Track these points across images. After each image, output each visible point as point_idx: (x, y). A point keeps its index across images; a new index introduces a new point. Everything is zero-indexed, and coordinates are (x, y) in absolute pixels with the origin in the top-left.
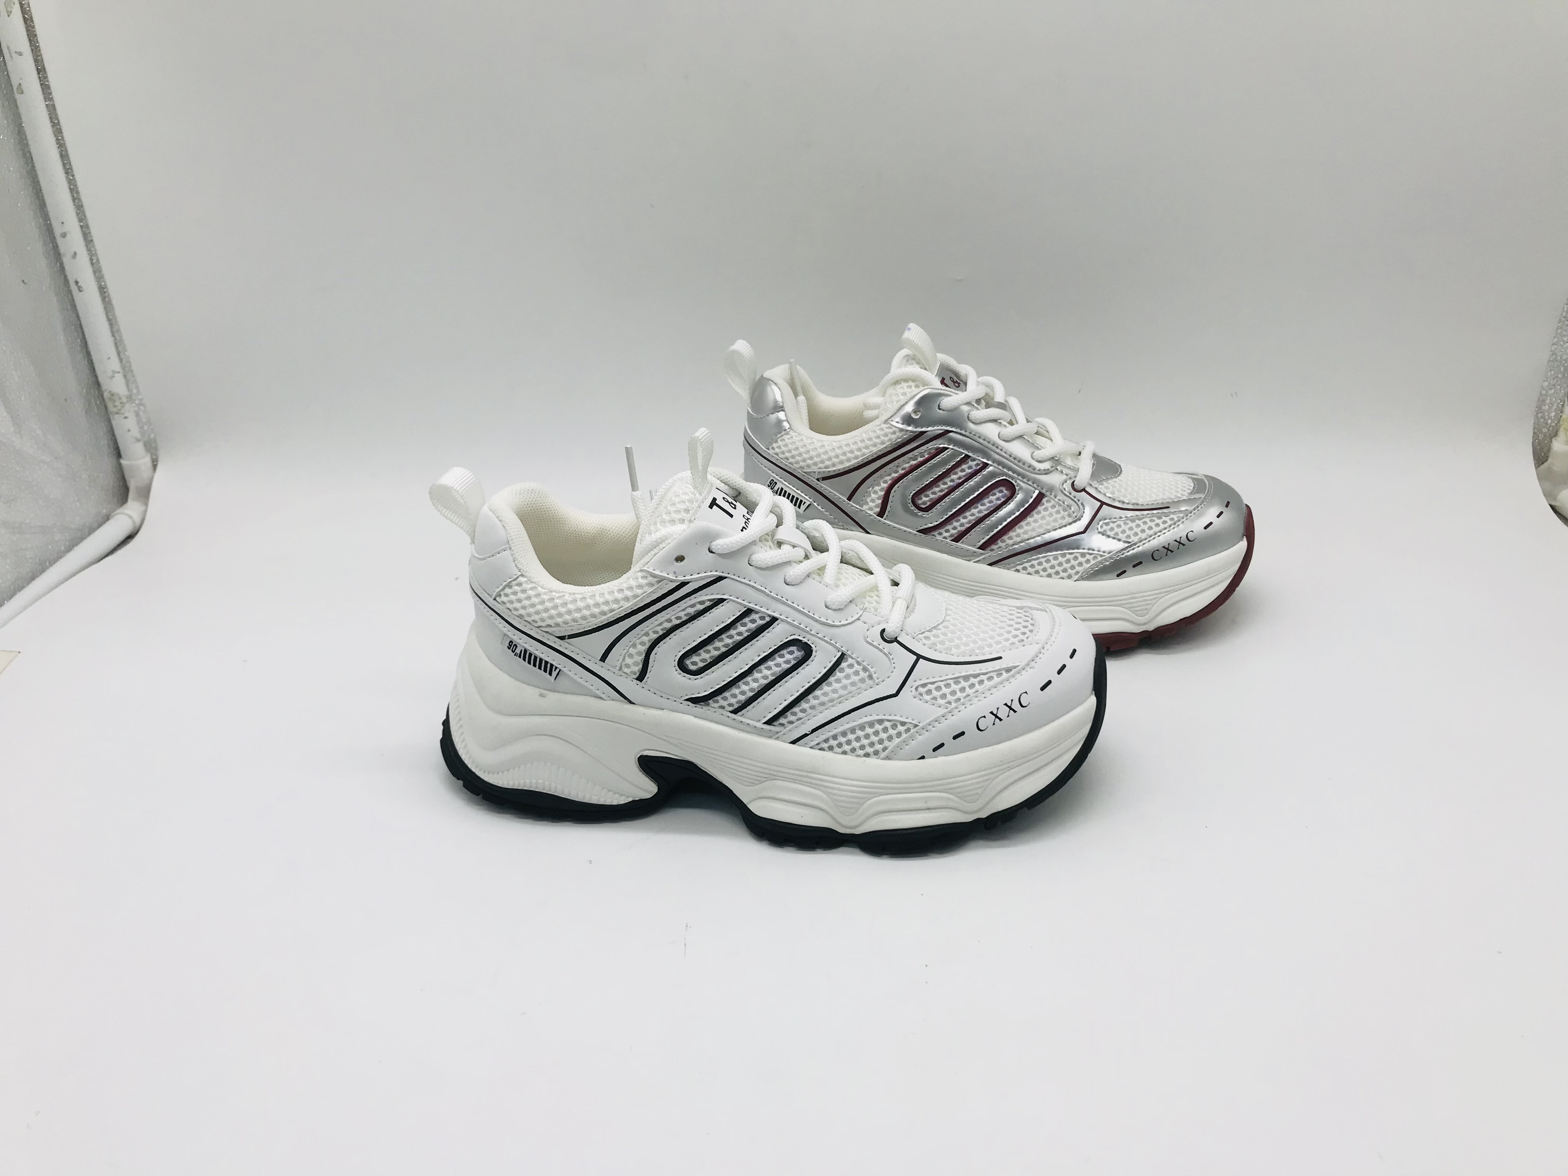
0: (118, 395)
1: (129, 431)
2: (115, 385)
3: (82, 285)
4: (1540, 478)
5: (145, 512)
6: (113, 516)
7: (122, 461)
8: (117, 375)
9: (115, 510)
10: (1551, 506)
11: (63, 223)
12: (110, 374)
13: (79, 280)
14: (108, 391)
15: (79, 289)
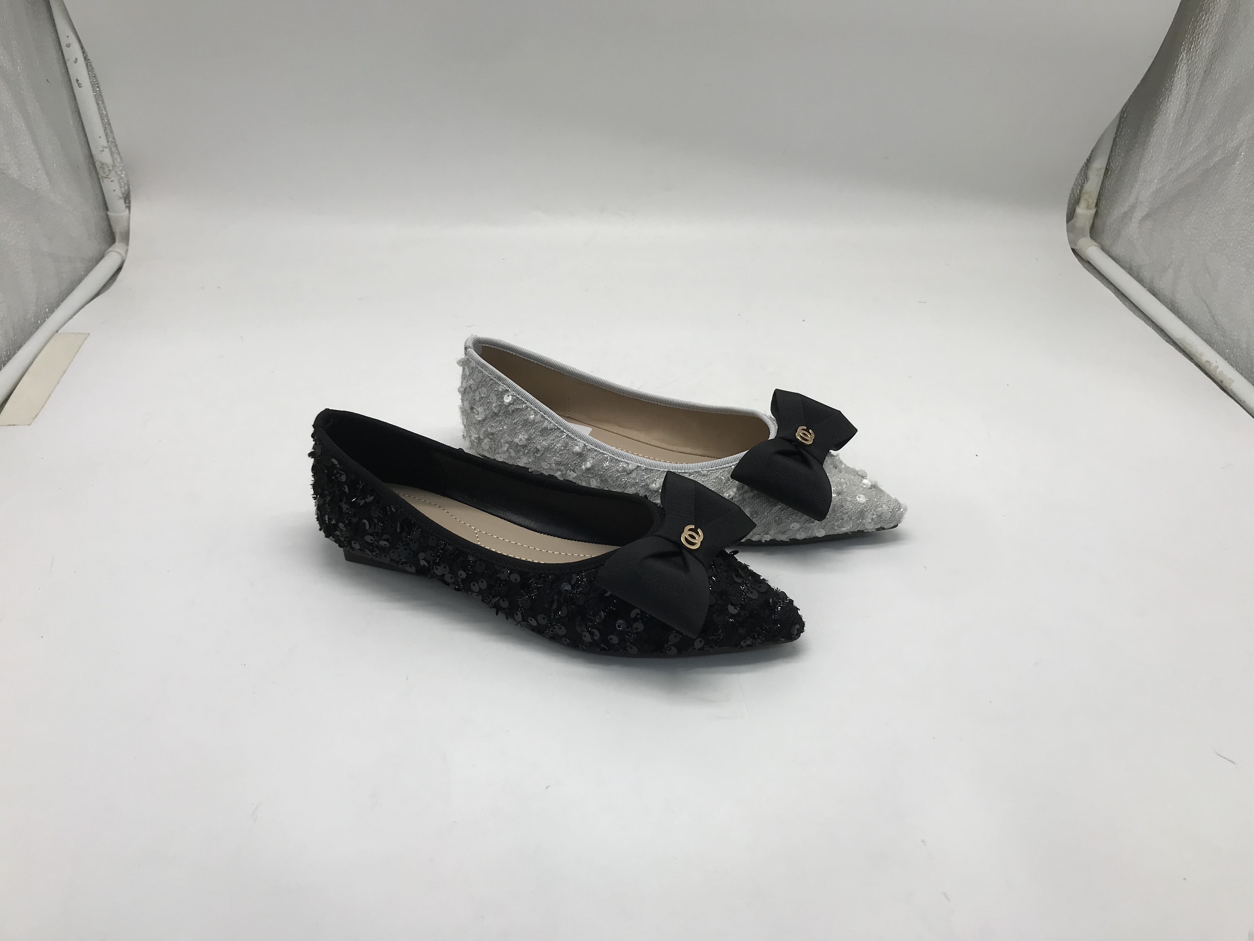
0: (107, 164)
1: (114, 191)
2: (104, 157)
3: (81, 83)
5: (127, 251)
6: (107, 254)
7: (109, 213)
8: (105, 149)
9: (107, 249)
11: (68, 36)
12: (102, 149)
13: (78, 79)
14: (99, 161)
15: (79, 86)
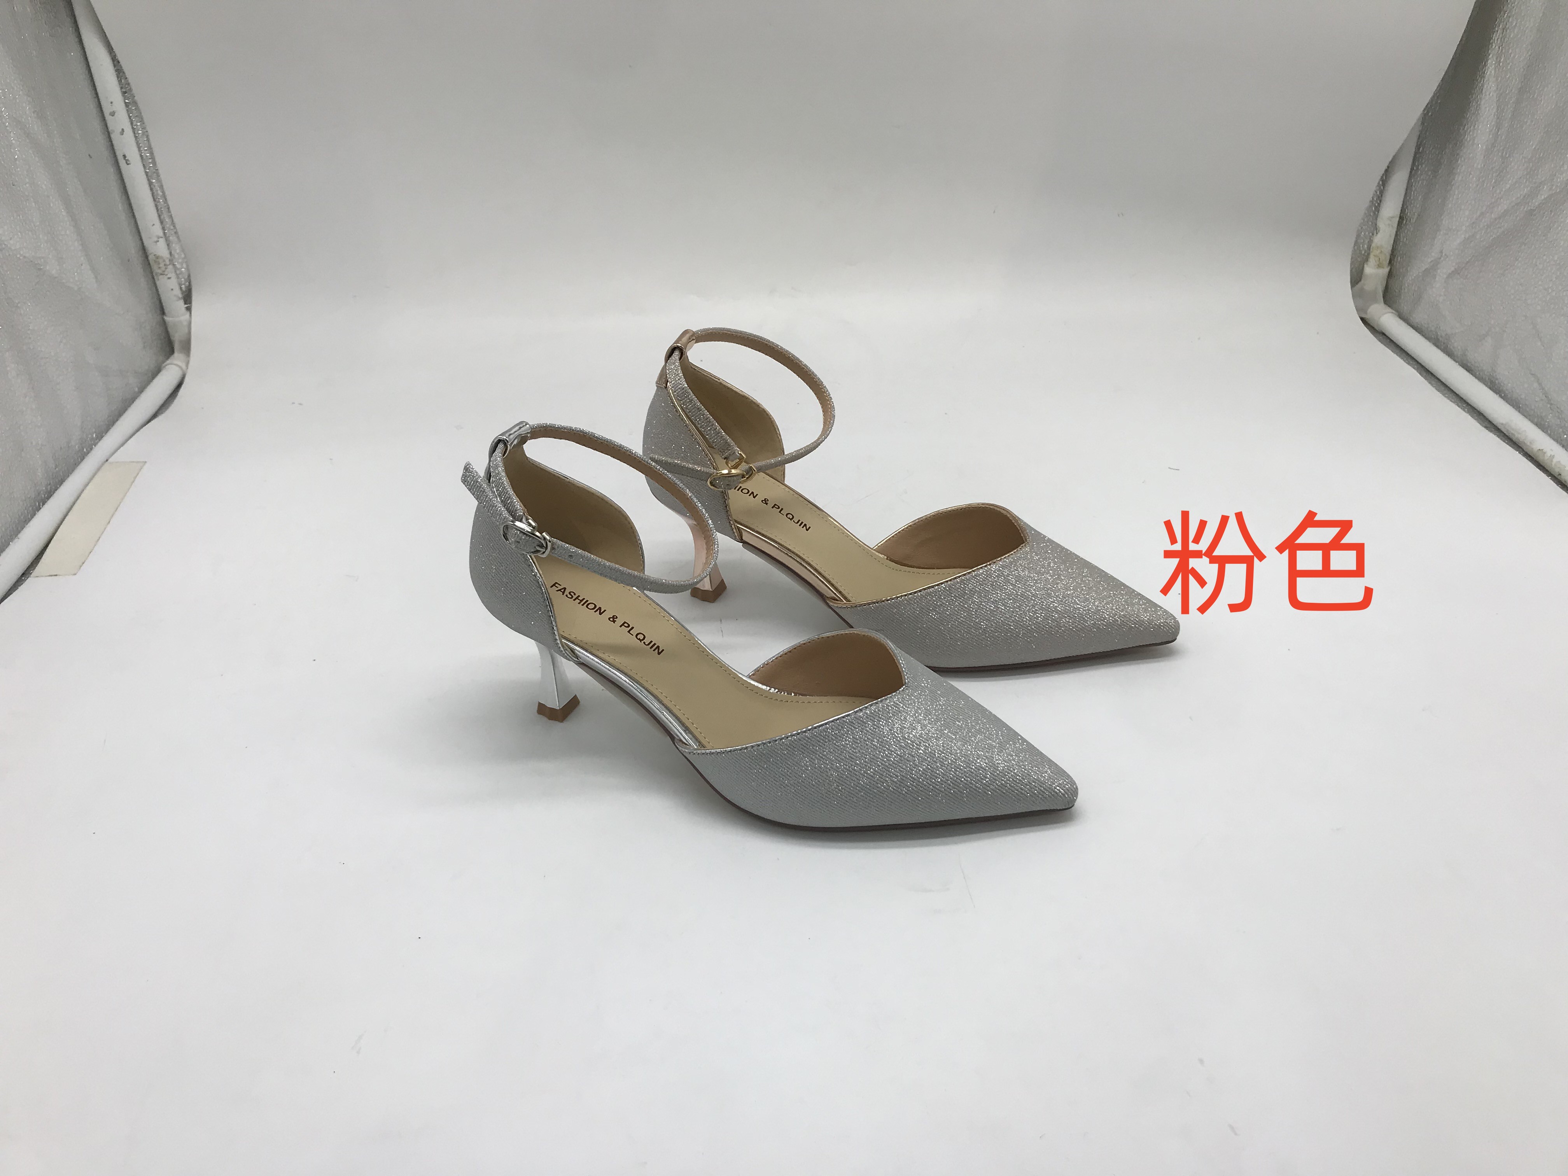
0: (162, 257)
1: (172, 289)
2: (159, 249)
3: (129, 159)
4: (1354, 296)
5: (188, 363)
6: (165, 367)
7: (165, 318)
8: (160, 239)
9: (164, 362)
10: (1362, 319)
11: (111, 103)
12: (156, 239)
13: (126, 153)
14: (153, 255)
15: (127, 163)
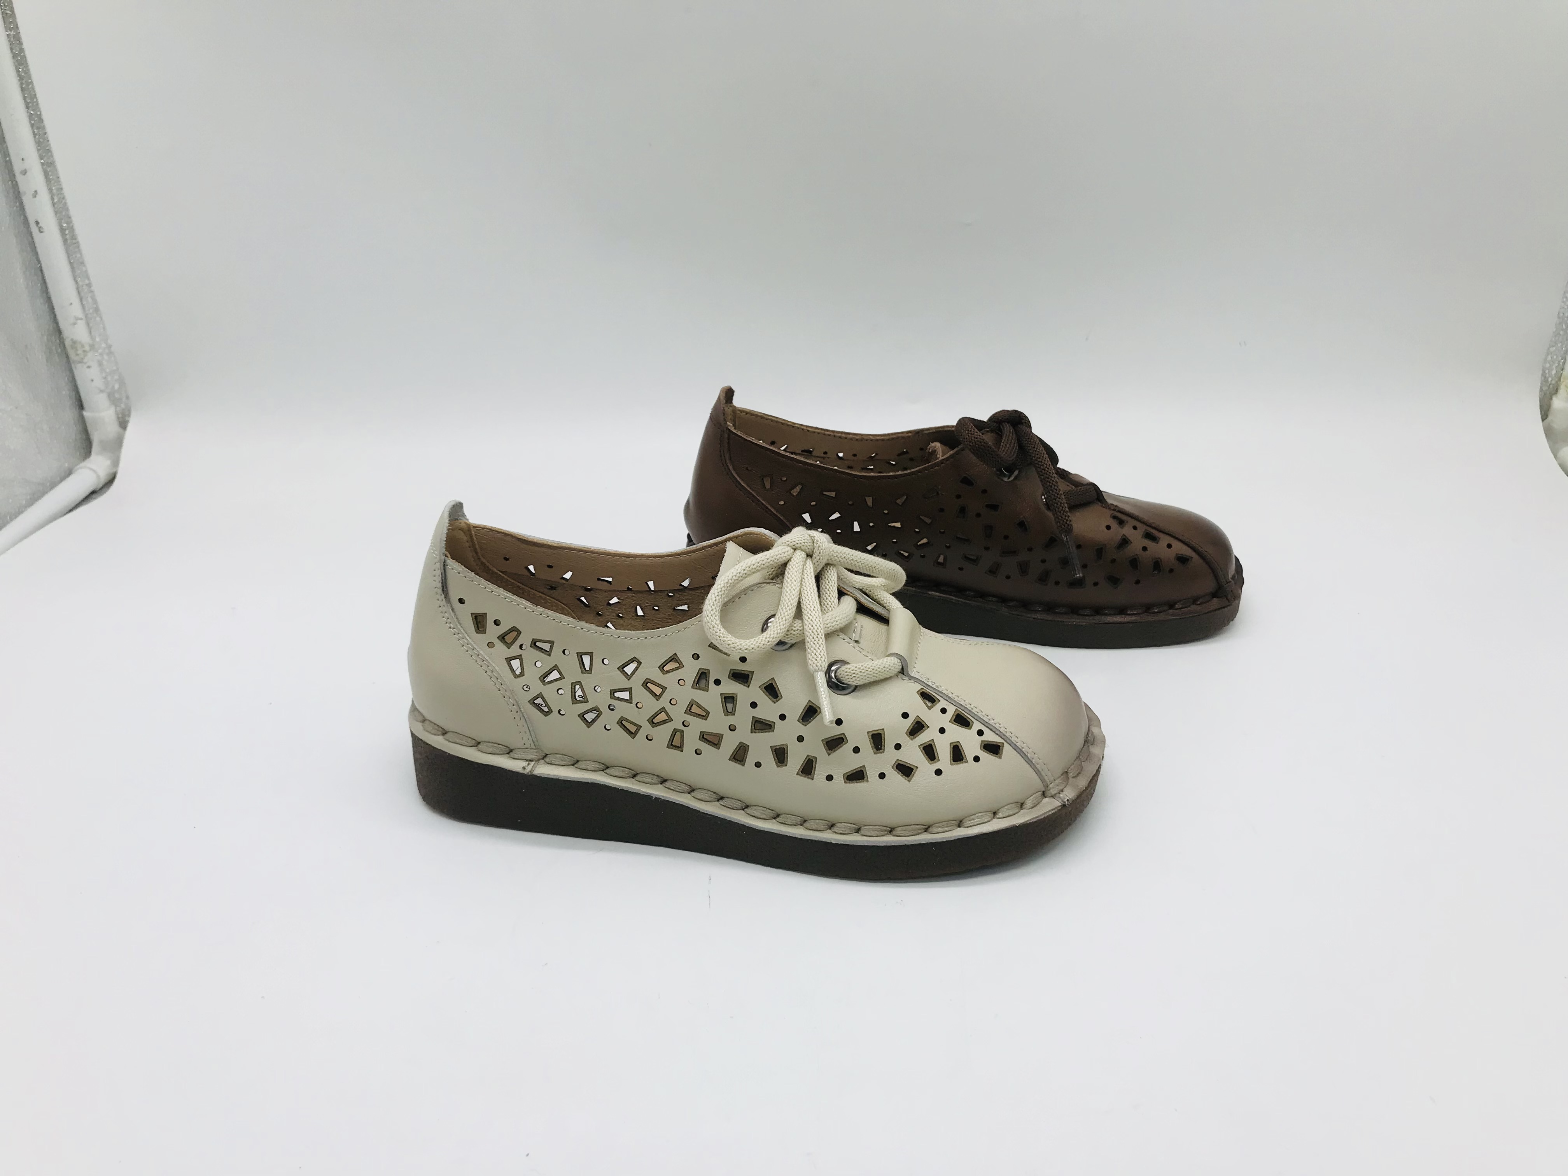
0: (80, 342)
1: (92, 380)
2: (77, 332)
3: (42, 225)
4: (1546, 432)
6: (76, 470)
7: (85, 413)
8: (79, 322)
9: (76, 465)
10: (1556, 460)
11: (23, 159)
12: (72, 320)
13: (39, 220)
14: (70, 339)
15: (40, 230)
